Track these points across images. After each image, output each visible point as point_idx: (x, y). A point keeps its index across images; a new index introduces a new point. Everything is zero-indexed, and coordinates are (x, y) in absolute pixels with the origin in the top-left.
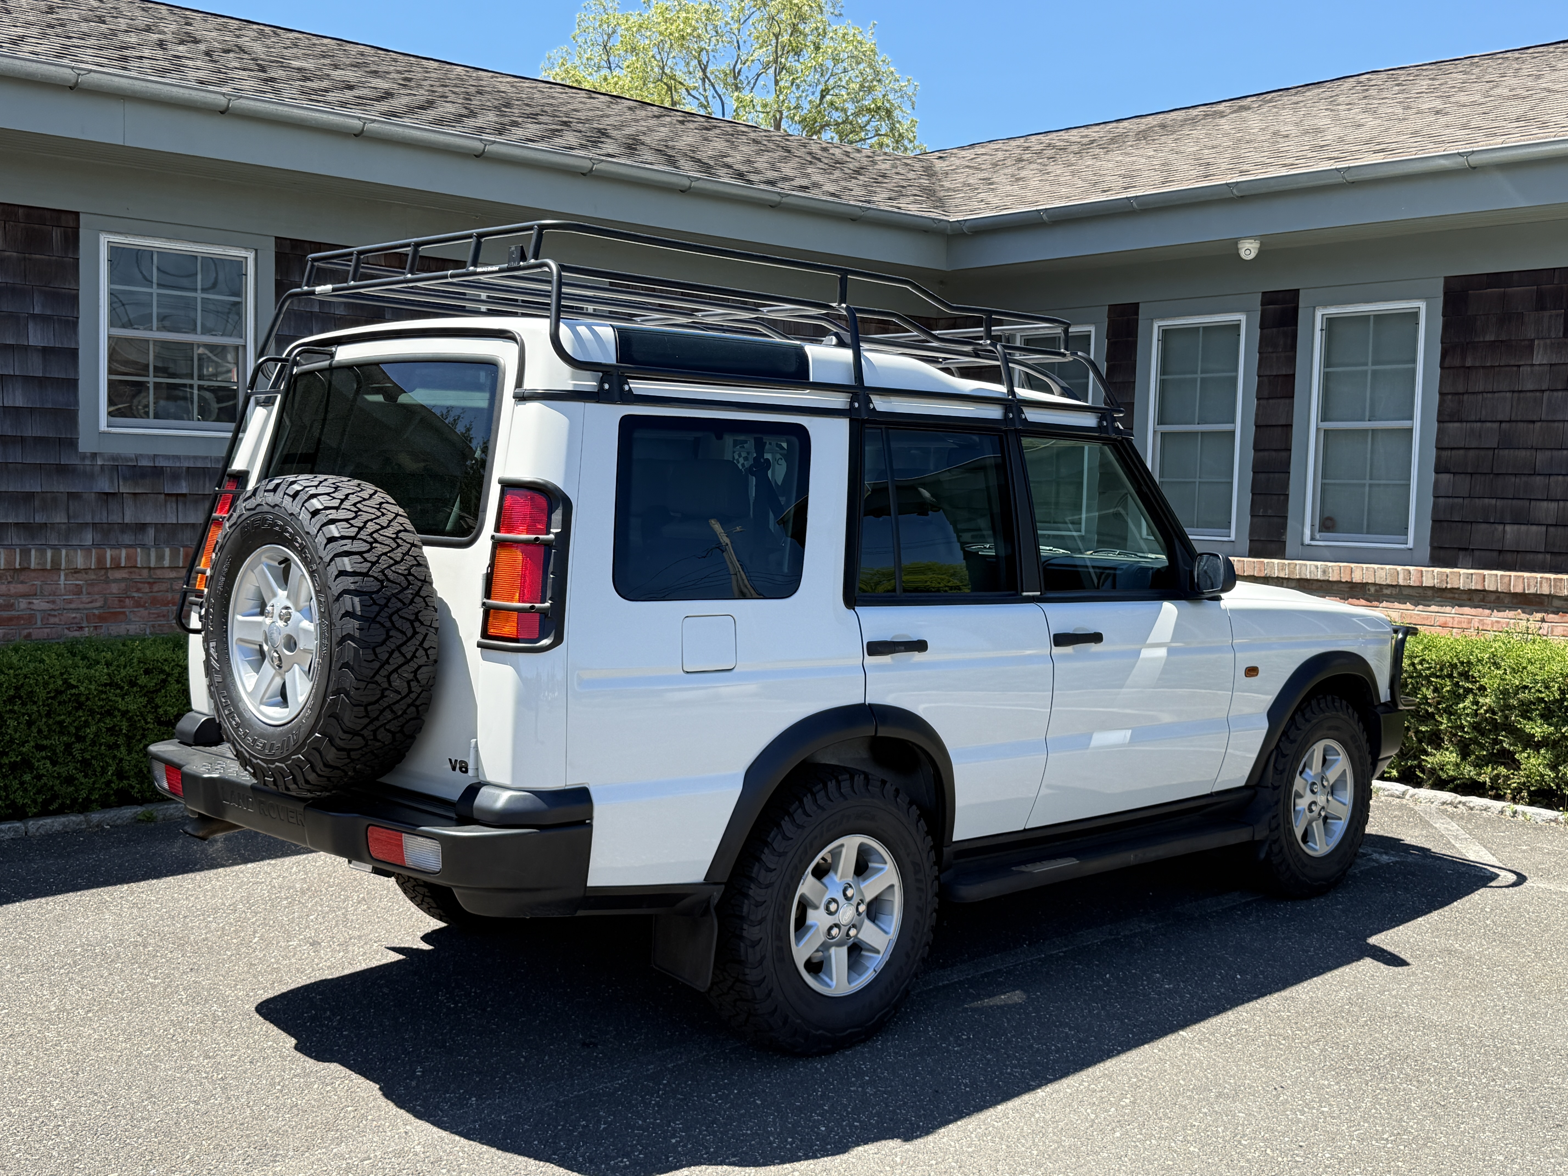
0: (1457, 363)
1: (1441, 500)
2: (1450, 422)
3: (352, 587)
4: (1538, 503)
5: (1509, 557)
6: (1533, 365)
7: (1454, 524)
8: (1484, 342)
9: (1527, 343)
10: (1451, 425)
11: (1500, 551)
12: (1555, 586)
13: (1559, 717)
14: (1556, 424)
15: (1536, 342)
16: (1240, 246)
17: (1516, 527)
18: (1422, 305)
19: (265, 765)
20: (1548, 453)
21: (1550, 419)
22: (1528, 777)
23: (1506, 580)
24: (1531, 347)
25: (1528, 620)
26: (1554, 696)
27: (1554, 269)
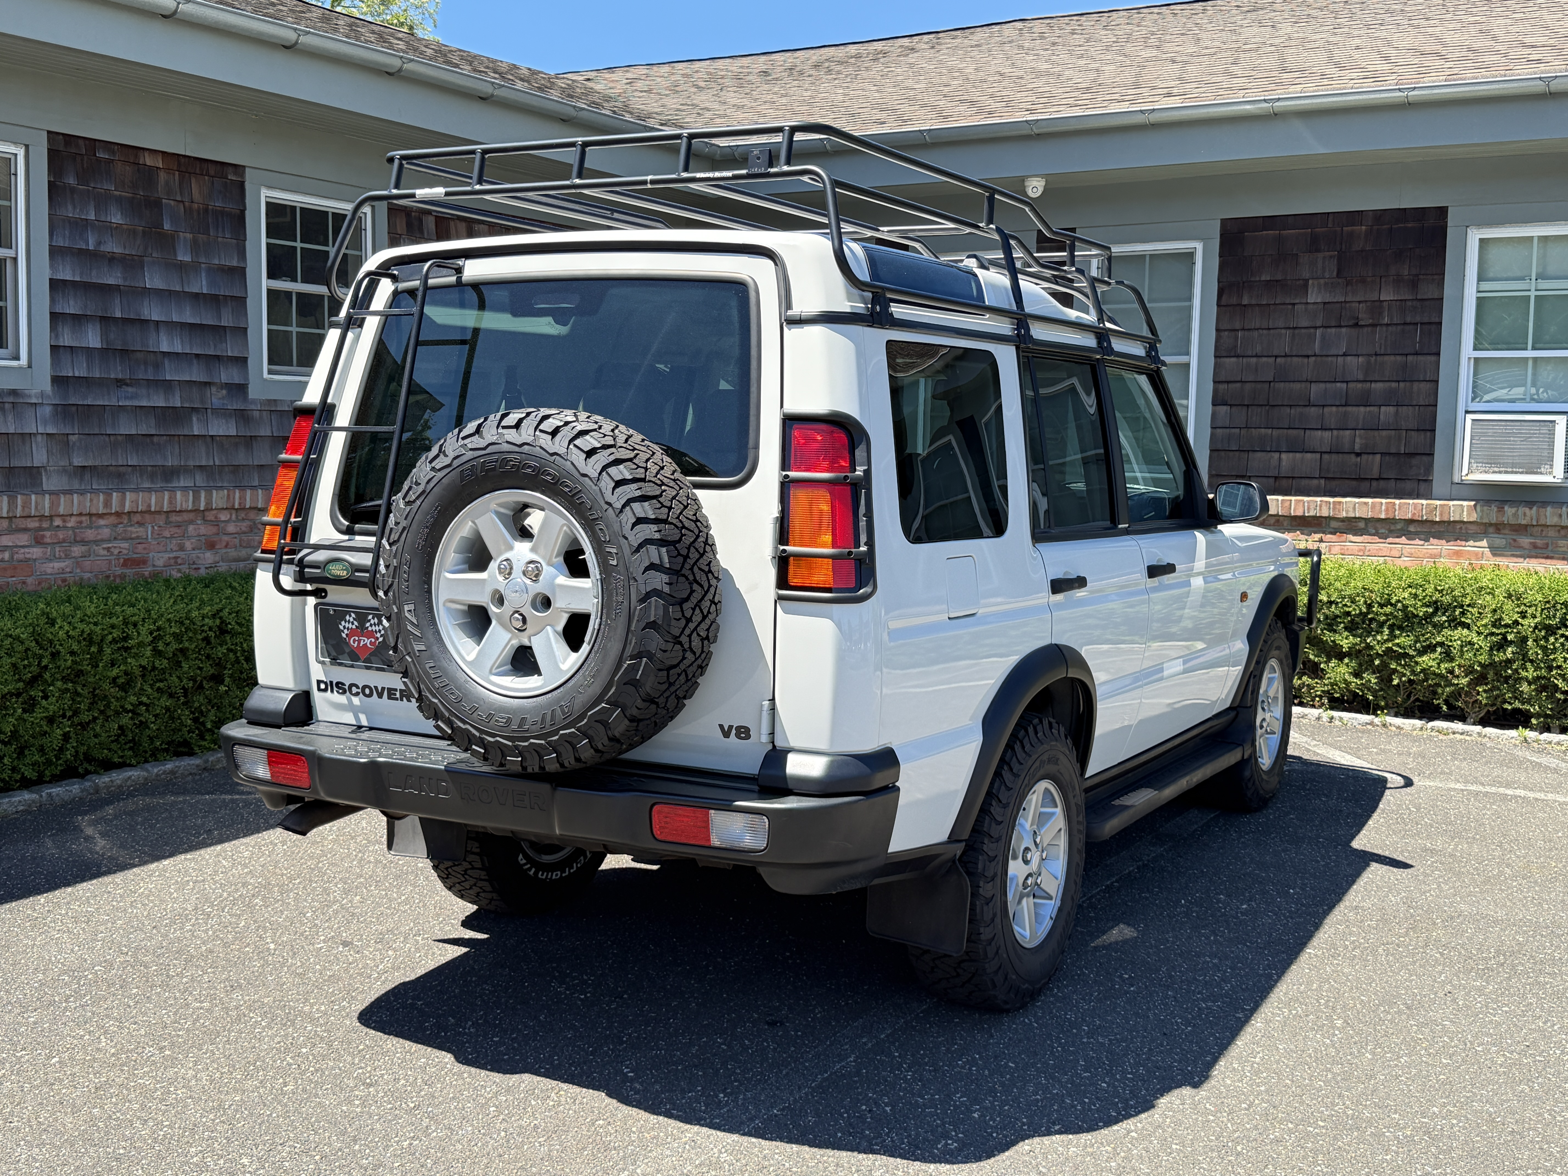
0: (1234, 300)
1: (1219, 430)
2: (1227, 357)
3: (657, 536)
4: (1312, 432)
5: (1284, 483)
6: (1307, 303)
7: (1231, 454)
8: (1260, 281)
9: (1301, 282)
10: (1227, 360)
11: (1276, 478)
12: (1334, 509)
13: (1362, 628)
14: (1330, 359)
15: (1310, 282)
16: (1027, 184)
17: (1291, 455)
18: (1199, 246)
19: (510, 744)
20: (1322, 385)
21: (1324, 353)
22: (1332, 684)
23: (1287, 504)
24: (1305, 286)
25: (1307, 541)
26: (1360, 610)
27: (1328, 213)
